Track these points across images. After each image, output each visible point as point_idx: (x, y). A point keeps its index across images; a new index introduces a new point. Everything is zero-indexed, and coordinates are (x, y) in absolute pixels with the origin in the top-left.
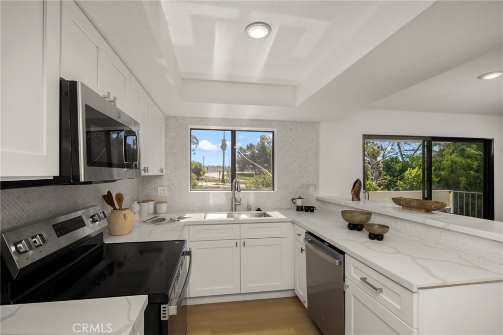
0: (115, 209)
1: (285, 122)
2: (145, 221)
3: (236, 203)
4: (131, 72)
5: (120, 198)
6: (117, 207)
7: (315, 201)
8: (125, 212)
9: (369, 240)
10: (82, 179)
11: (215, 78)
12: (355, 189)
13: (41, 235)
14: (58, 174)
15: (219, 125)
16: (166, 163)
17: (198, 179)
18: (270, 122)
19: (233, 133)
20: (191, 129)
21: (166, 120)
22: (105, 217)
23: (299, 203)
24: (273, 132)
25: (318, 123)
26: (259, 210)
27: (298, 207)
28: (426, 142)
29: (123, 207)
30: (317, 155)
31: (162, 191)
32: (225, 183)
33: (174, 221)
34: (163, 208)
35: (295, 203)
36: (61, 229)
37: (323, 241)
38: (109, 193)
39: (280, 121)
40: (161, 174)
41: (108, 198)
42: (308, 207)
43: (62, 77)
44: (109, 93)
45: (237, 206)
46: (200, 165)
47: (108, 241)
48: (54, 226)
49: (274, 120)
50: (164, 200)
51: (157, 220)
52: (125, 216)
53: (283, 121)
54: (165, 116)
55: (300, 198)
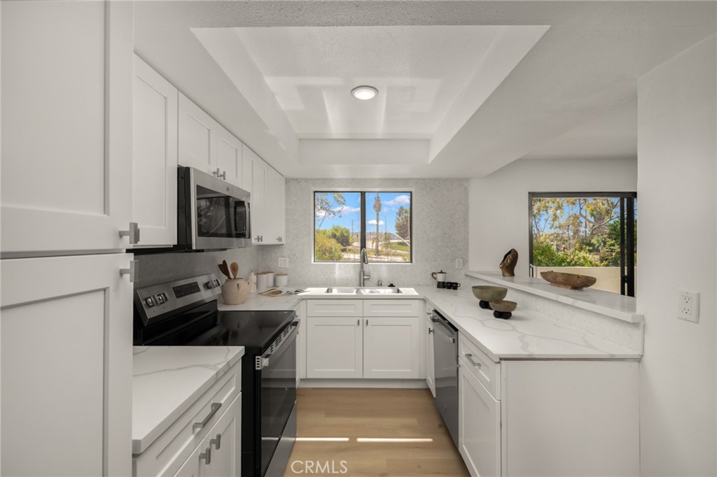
0: (229, 278)
1: (424, 180)
2: (261, 294)
3: (365, 277)
4: (242, 142)
5: (235, 268)
6: (232, 276)
7: (464, 276)
8: (238, 282)
9: (493, 317)
10: (194, 248)
11: (335, 137)
12: (505, 261)
13: (164, 294)
14: (176, 243)
15: (346, 186)
16: (287, 231)
17: (343, 250)
18: (406, 181)
19: (363, 194)
20: (315, 192)
21: (286, 183)
22: (219, 285)
23: (440, 278)
24: (411, 192)
25: (467, 180)
26: (391, 285)
27: (439, 283)
28: (625, 199)
29: (237, 277)
30: (465, 220)
31: (282, 263)
32: (379, 255)
33: (291, 294)
34: (283, 280)
35: (435, 279)
36: (180, 292)
37: (444, 319)
38: (224, 262)
39: (418, 179)
40: (280, 243)
41: (223, 268)
42: (451, 283)
43: (180, 164)
44: (218, 169)
45: (366, 282)
46: (347, 231)
47: (221, 308)
48: (174, 288)
49: (411, 179)
50: (284, 272)
51: (273, 293)
52: (238, 285)
53: (422, 179)
54: (286, 179)
55: (441, 272)
